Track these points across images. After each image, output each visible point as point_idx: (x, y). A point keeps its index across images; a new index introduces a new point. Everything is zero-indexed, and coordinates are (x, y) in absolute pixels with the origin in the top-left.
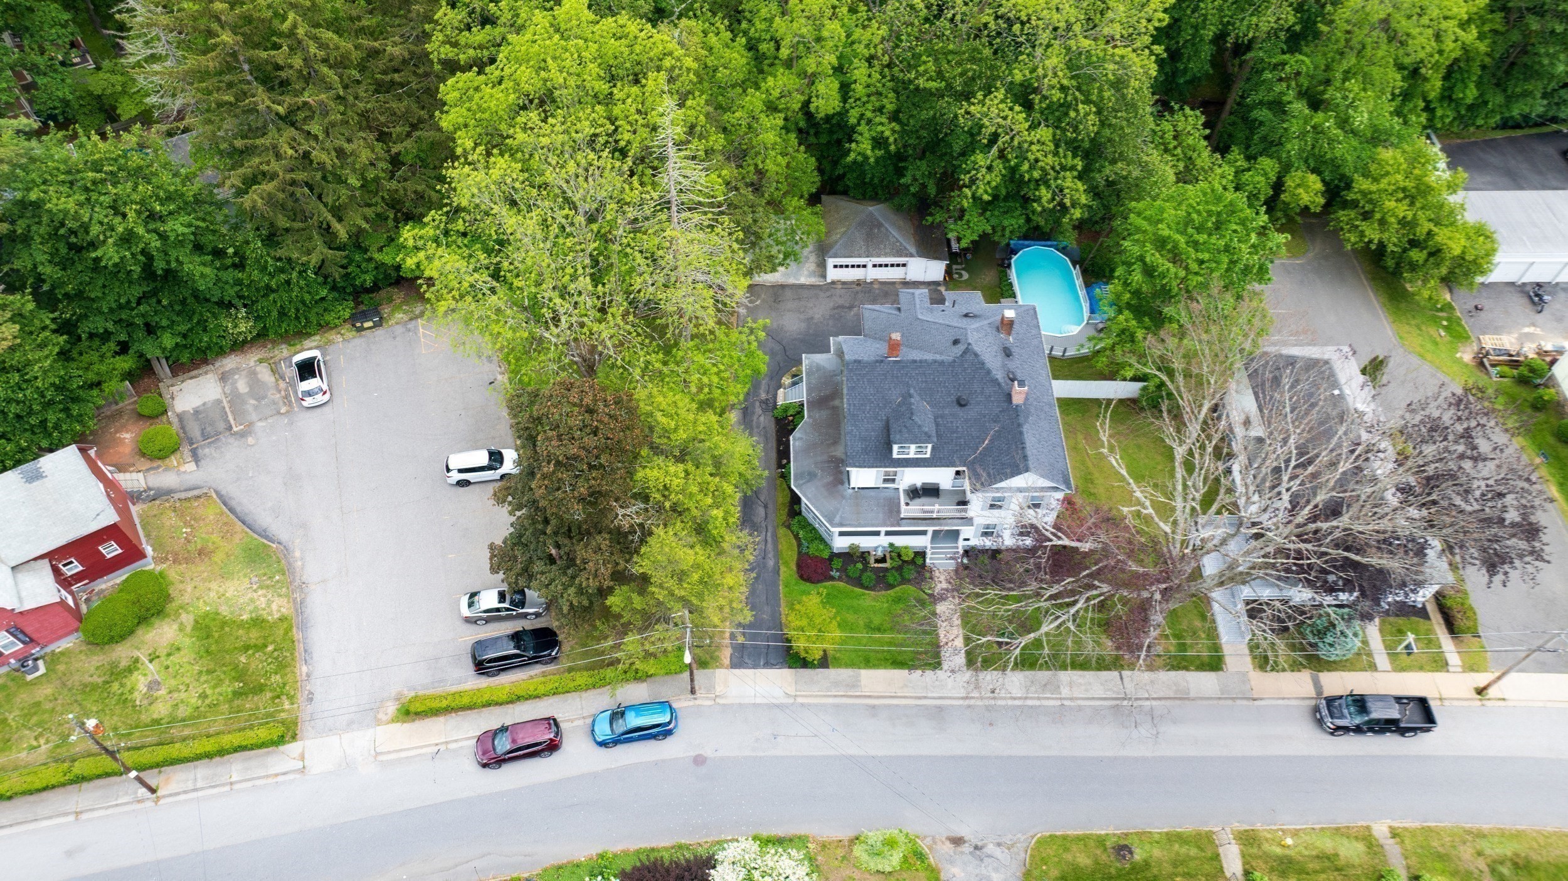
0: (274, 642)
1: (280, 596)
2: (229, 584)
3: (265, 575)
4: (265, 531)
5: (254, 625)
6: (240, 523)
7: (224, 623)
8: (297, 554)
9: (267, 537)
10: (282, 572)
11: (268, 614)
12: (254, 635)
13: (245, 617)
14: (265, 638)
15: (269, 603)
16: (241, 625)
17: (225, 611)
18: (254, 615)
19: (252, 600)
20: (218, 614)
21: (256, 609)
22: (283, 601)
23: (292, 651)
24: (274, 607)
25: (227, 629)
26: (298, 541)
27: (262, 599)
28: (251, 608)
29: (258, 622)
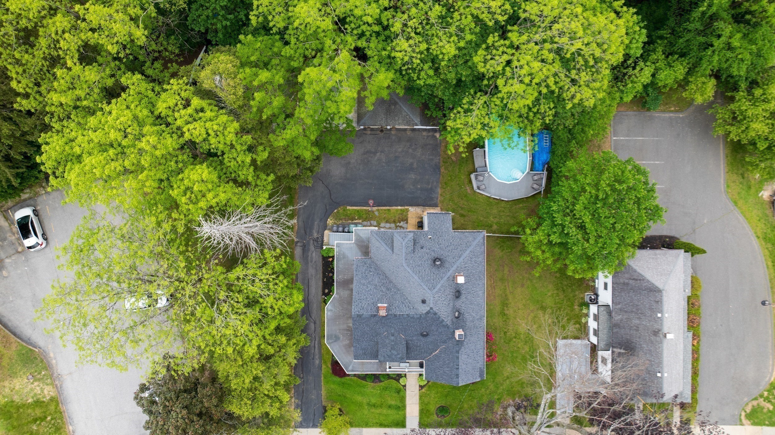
0: (50, 414)
1: (47, 385)
2: (15, 381)
3: (36, 371)
4: (29, 339)
5: (37, 406)
6: (13, 336)
7: (18, 408)
8: (52, 355)
9: (31, 344)
10: (46, 368)
11: (43, 397)
12: (38, 412)
13: (30, 401)
14: (44, 412)
15: (42, 390)
16: (29, 406)
17: (16, 398)
18: (35, 399)
19: (32, 390)
20: (13, 402)
21: (35, 395)
22: (49, 388)
23: (62, 418)
24: (46, 392)
25: (21, 410)
26: (50, 346)
27: (38, 388)
28: (32, 395)
29: (38, 403)
